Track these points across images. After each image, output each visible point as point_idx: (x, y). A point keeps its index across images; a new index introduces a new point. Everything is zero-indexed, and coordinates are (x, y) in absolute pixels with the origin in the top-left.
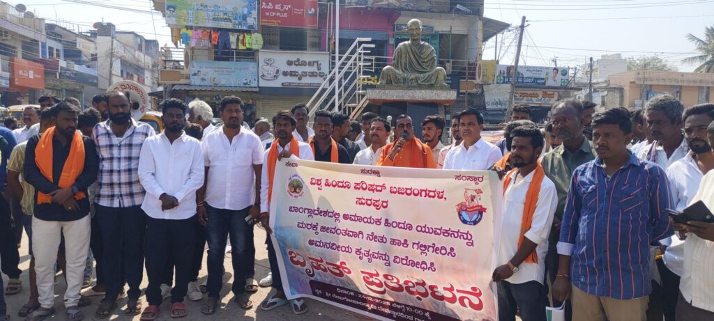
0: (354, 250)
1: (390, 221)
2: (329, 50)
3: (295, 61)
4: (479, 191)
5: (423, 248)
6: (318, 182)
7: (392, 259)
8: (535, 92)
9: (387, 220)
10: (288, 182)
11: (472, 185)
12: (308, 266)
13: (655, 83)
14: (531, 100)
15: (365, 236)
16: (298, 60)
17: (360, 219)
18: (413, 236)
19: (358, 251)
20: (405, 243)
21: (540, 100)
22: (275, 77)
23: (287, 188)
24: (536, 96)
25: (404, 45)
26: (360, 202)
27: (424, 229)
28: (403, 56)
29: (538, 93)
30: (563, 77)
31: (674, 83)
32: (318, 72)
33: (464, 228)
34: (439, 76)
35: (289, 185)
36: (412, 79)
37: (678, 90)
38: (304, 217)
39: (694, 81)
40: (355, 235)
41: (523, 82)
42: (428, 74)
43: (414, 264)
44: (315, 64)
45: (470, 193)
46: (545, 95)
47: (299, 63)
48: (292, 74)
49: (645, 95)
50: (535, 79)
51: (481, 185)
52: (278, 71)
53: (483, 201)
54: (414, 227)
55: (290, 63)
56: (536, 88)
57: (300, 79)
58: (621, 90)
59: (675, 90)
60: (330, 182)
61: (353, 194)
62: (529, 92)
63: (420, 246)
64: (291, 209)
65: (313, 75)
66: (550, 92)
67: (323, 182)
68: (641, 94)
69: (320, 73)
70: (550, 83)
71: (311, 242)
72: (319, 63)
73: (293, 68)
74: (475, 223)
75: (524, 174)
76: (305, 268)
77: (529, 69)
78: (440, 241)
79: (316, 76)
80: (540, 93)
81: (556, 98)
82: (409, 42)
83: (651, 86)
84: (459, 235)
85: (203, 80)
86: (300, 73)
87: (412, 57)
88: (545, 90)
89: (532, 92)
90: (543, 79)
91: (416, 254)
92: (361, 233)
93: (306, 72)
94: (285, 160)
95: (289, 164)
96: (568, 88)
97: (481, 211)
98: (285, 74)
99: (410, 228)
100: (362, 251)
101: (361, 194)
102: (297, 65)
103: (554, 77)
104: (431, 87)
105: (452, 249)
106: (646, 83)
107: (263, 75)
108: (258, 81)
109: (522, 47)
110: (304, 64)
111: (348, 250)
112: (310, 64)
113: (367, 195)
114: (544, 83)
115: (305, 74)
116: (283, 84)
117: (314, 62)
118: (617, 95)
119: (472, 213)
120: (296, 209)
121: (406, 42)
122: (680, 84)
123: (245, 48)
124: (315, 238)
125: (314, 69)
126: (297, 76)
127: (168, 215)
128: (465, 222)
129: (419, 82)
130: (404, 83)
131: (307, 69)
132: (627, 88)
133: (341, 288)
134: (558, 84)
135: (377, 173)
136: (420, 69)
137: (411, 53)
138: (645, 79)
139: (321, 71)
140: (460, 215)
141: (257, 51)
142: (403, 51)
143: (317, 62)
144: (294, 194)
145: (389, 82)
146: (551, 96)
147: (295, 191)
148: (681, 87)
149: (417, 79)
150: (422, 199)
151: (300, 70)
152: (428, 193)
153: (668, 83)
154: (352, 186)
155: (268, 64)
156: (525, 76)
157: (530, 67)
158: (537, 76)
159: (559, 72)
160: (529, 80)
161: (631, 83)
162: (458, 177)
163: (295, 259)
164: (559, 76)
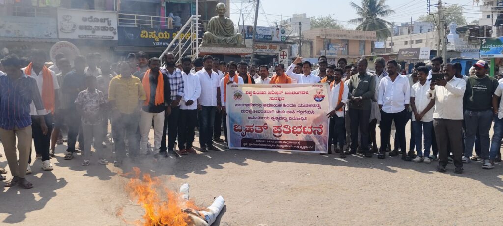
0: (270, 118)
1: (286, 105)
2: (116, 10)
3: (89, 18)
4: (322, 90)
5: (301, 113)
6: (250, 93)
7: (288, 118)
8: (265, 45)
9: (284, 105)
10: (233, 94)
11: (319, 88)
12: (243, 131)
13: (332, 38)
14: (262, 51)
15: (275, 112)
16: (92, 17)
17: (272, 106)
18: (296, 109)
19: (272, 118)
20: (294, 112)
21: (268, 51)
22: (73, 30)
23: (233, 97)
24: (265, 47)
25: (215, 18)
26: (271, 99)
27: (301, 106)
28: (215, 25)
29: (267, 46)
30: (283, 35)
31: (344, 38)
32: (108, 27)
33: (317, 103)
34: (239, 39)
35: (234, 95)
36: (223, 40)
37: (347, 42)
38: (244, 108)
39: (357, 37)
40: (270, 112)
41: (257, 38)
42: (232, 37)
43: (298, 119)
44: (106, 21)
45: (318, 91)
46: (271, 47)
47: (92, 19)
48: (87, 28)
49: (326, 46)
50: (265, 36)
51: (322, 88)
52: (75, 26)
53: (323, 93)
54: (297, 106)
55: (85, 19)
56: (266, 42)
57: (94, 32)
58: (311, 42)
59: (345, 43)
60: (256, 92)
61: (268, 96)
62: (261, 45)
63: (300, 112)
64: (236, 105)
65: (104, 29)
66: (274, 45)
67: (252, 92)
68: (324, 45)
69: (110, 28)
70: (275, 39)
71: (249, 118)
72: (109, 20)
73: (87, 24)
74: (321, 101)
75: (337, 84)
76: (241, 133)
77: (261, 29)
78: (308, 109)
79: (107, 30)
80: (268, 46)
81: (277, 49)
82: (218, 16)
83: (330, 40)
84: (315, 106)
85: (8, 32)
86: (93, 27)
87: (221, 26)
88: (270, 44)
89: (262, 45)
90: (270, 36)
91: (299, 116)
92: (273, 111)
93: (98, 27)
94: (231, 85)
95: (233, 86)
96: (286, 43)
97: (323, 97)
98: (81, 28)
99: (295, 106)
100: (274, 118)
101: (271, 96)
102: (90, 21)
103: (277, 35)
104: (235, 45)
105: (313, 111)
106: (327, 37)
107: (63, 29)
108: (58, 33)
109: (259, 14)
110: (97, 20)
111: (268, 118)
112: (102, 20)
113: (274, 96)
114: (271, 39)
115: (98, 28)
116: (79, 36)
117: (105, 19)
118: (309, 46)
119: (320, 98)
120: (239, 105)
121: (216, 17)
122: (348, 38)
123: (45, 6)
124: (251, 116)
125: (105, 24)
126: (91, 30)
127: (189, 108)
128: (317, 101)
129: (228, 42)
130: (218, 43)
131: (100, 24)
132: (315, 41)
133: (258, 139)
134: (280, 40)
135: (280, 87)
136: (226, 34)
137: (220, 24)
138: (326, 35)
139: (111, 26)
140: (315, 99)
141: (56, 9)
142: (215, 23)
143: (107, 19)
144: (238, 99)
145: (209, 42)
146: (275, 48)
147: (238, 97)
148: (348, 40)
149: (226, 40)
150: (300, 95)
151: (94, 25)
152: (302, 93)
153: (340, 38)
154: (267, 93)
155: (66, 20)
156: (259, 34)
157: (262, 27)
158: (266, 34)
159: (280, 31)
160: (261, 37)
161: (317, 37)
162: (314, 86)
163: (237, 129)
164: (280, 35)
